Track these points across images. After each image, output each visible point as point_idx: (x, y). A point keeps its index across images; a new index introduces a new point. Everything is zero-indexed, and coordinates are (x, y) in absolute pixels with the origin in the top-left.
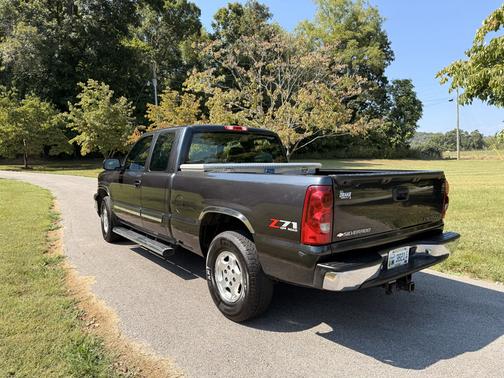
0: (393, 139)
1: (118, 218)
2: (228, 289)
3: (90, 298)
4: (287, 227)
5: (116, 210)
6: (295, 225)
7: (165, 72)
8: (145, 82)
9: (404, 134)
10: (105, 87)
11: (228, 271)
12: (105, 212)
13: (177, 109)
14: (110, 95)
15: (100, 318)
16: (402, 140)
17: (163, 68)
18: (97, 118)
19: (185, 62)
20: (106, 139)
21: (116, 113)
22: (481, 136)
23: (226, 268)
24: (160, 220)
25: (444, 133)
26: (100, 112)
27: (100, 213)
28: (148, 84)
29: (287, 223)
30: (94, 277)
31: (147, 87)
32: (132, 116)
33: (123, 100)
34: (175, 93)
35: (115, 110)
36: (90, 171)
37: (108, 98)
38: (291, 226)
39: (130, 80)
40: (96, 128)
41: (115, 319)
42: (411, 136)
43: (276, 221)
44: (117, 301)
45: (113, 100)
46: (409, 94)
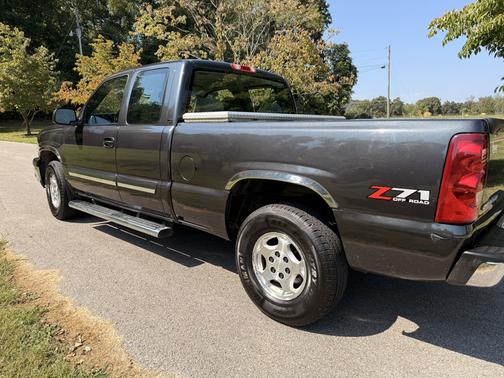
0: (330, 105)
1: (74, 189)
2: (273, 282)
3: (62, 304)
4: (407, 198)
5: (72, 178)
6: (425, 195)
7: (90, 23)
8: (67, 32)
9: (341, 99)
10: (19, 34)
11: (276, 258)
12: (53, 180)
13: (114, 62)
14: (26, 44)
15: (89, 336)
16: (339, 106)
17: (86, 18)
18: (11, 70)
19: (111, 13)
20: (24, 96)
21: (35, 66)
22: (402, 104)
23: (273, 255)
24: (153, 191)
25: (371, 100)
26: (13, 64)
27: (44, 181)
28: (71, 34)
29: (408, 192)
30: (58, 271)
31: (69, 38)
32: (54, 70)
33: (43, 50)
34: (110, 43)
35: (34, 62)
36: (5, 135)
37: (23, 47)
38: (417, 196)
39: (47, 29)
40: (11, 83)
41: (113, 337)
42: (347, 102)
43: (383, 190)
44: (105, 306)
45: (31, 50)
46: (345, 59)
